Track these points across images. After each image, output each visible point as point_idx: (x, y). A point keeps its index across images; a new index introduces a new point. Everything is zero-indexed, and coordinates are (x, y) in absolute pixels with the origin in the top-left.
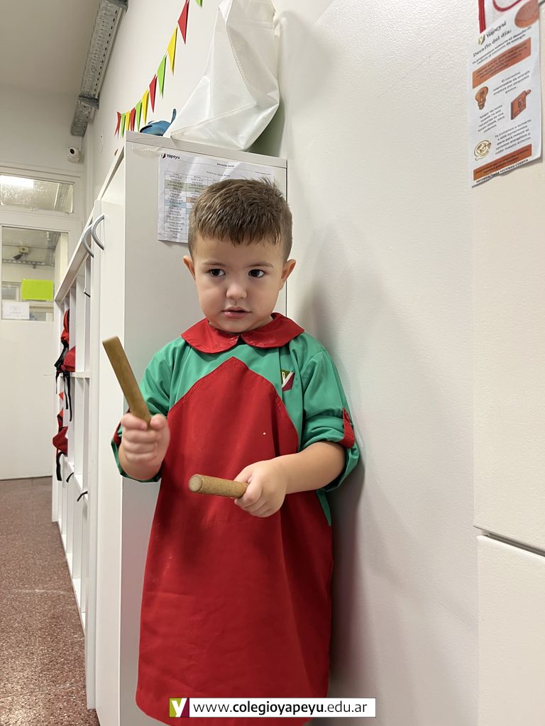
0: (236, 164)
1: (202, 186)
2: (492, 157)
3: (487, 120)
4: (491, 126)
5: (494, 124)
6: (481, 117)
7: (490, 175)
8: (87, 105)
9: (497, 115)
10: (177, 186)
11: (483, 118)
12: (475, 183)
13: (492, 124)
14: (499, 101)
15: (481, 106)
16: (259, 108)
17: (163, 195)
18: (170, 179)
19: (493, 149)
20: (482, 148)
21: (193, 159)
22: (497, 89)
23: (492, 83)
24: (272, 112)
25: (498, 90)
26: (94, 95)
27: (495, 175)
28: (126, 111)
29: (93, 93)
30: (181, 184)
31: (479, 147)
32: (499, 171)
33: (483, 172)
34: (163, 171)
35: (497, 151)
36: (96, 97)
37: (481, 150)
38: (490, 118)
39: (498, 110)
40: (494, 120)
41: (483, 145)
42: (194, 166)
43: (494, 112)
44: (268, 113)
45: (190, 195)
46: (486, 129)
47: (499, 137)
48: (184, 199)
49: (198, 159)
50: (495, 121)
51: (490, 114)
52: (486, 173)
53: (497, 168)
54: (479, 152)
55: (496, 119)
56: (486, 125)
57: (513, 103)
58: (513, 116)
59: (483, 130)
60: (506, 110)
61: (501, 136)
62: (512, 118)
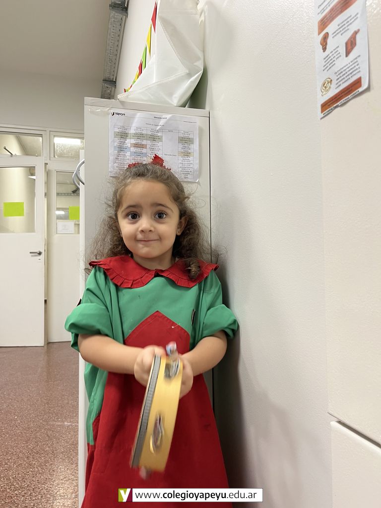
0: (169, 116)
1: (143, 134)
2: (333, 92)
3: (329, 60)
4: (332, 64)
5: (333, 63)
6: (324, 59)
7: (332, 107)
8: (108, 86)
9: (335, 55)
10: (123, 135)
11: (326, 59)
12: (322, 115)
13: (332, 63)
14: (337, 43)
15: (324, 49)
16: (189, 75)
17: (113, 143)
18: (118, 130)
19: (333, 85)
20: (326, 85)
21: (135, 115)
22: (335, 32)
23: (331, 28)
24: (198, 77)
25: (335, 34)
26: (113, 79)
27: (335, 107)
29: (112, 77)
30: (126, 134)
31: (324, 85)
32: (339, 103)
33: (327, 105)
34: (113, 125)
35: (337, 86)
36: (114, 80)
37: (325, 87)
38: (331, 58)
39: (336, 50)
40: (333, 59)
41: (327, 82)
42: (136, 120)
43: (333, 53)
44: (196, 78)
45: (133, 141)
46: (328, 68)
47: (337, 74)
48: (129, 145)
49: (139, 115)
50: (334, 61)
51: (331, 55)
52: (329, 106)
53: (337, 101)
54: (324, 88)
55: (335, 59)
56: (328, 65)
57: (347, 44)
58: (347, 54)
59: (326, 70)
60: (342, 50)
61: (339, 73)
62: (347, 56)
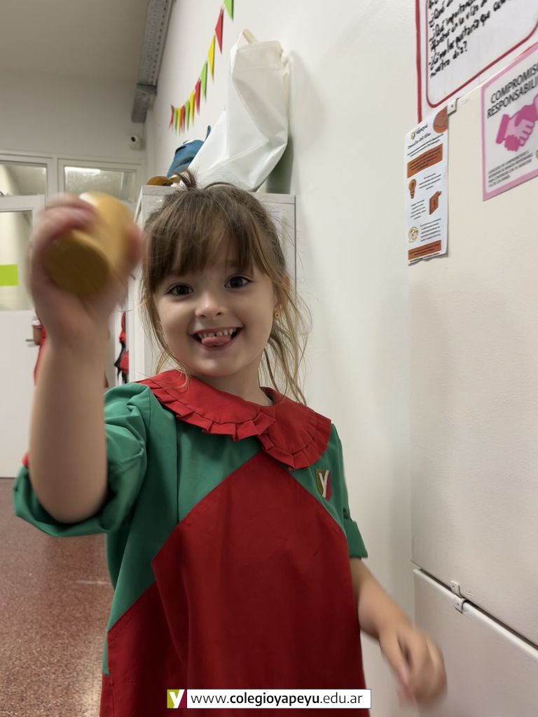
2: (418, 244)
3: (416, 209)
4: (418, 215)
5: (420, 215)
6: (413, 206)
7: (417, 257)
8: (145, 92)
9: (421, 207)
12: (409, 262)
15: (412, 196)
16: (271, 145)
19: (419, 237)
20: (413, 233)
22: (422, 184)
23: (420, 176)
24: (281, 150)
26: (152, 82)
27: (421, 259)
28: (178, 106)
29: (151, 80)
31: (411, 232)
33: (414, 254)
35: (422, 239)
36: (154, 84)
37: (412, 235)
39: (422, 203)
40: (419, 211)
41: (414, 230)
43: (420, 204)
44: (277, 152)
46: (415, 217)
50: (420, 213)
51: (417, 205)
53: (422, 254)
55: (421, 211)
56: (415, 214)
57: (431, 200)
58: (431, 212)
59: (413, 218)
60: (427, 205)
61: (423, 226)
62: (430, 214)
